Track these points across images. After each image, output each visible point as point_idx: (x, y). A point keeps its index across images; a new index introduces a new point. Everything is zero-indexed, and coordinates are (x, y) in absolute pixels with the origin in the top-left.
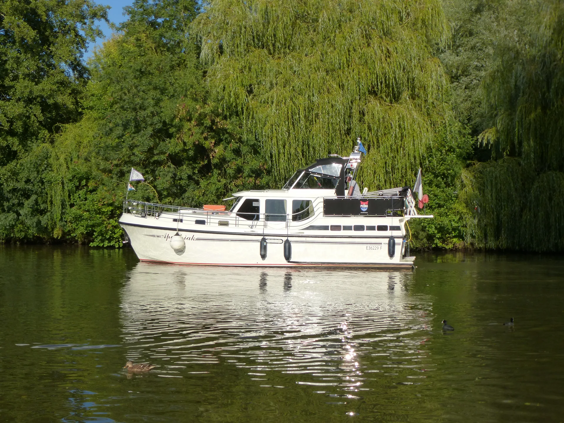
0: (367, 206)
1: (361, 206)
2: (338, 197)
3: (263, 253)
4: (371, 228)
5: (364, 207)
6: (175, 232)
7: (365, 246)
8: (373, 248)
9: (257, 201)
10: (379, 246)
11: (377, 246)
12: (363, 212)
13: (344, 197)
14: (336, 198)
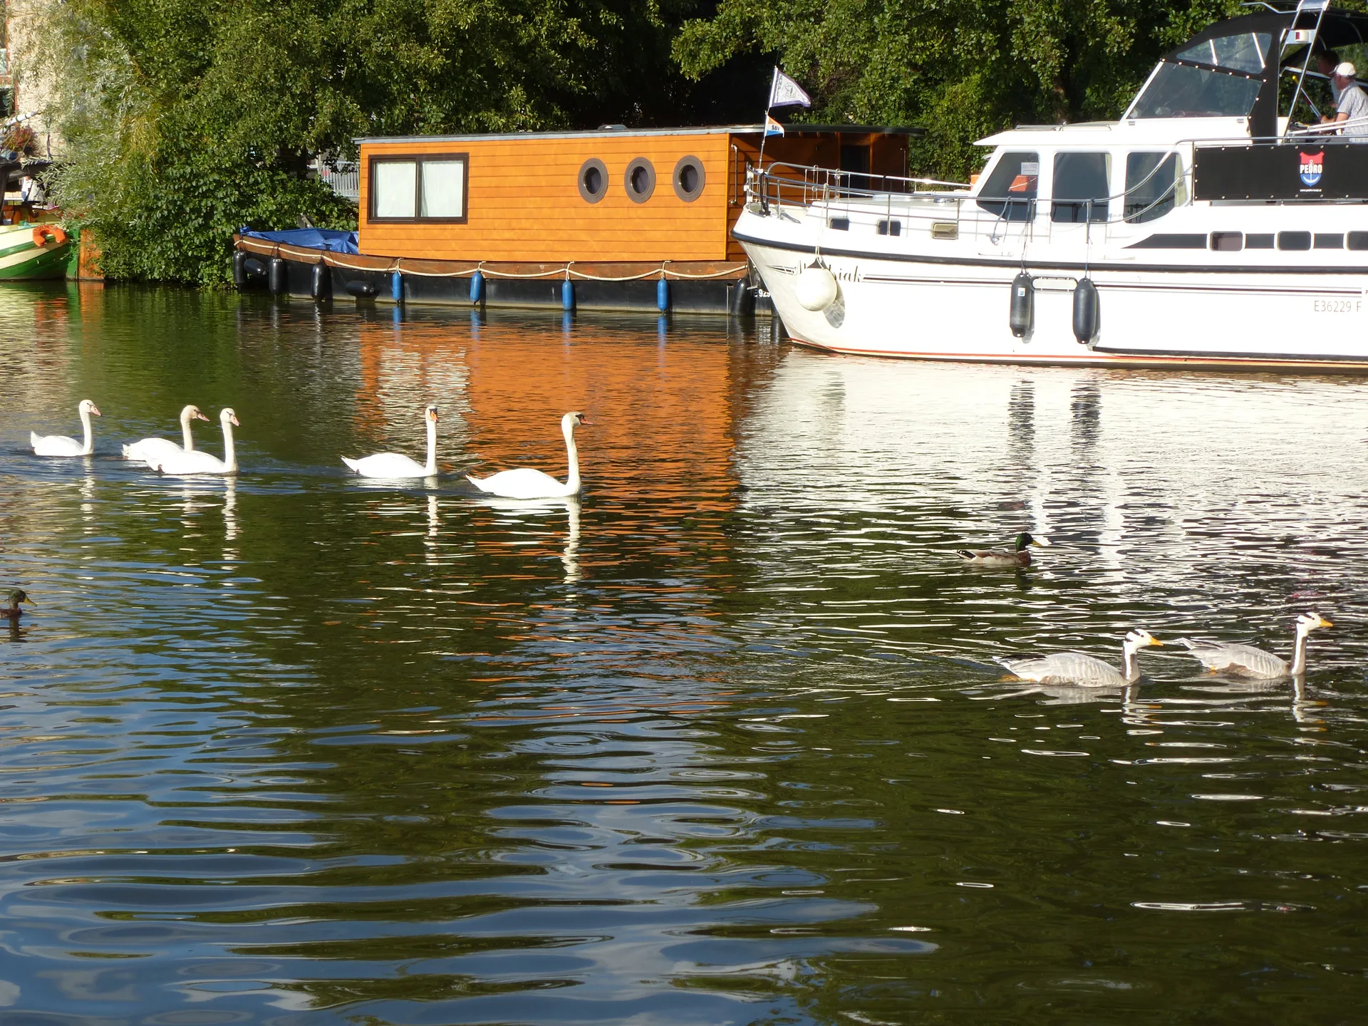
0: (1319, 169)
1: (1302, 168)
2: (1255, 142)
3: (1018, 321)
4: (1329, 241)
5: (1311, 169)
6: (810, 258)
7: (1309, 299)
8: (1334, 306)
9: (1033, 157)
10: (1352, 299)
11: (1345, 300)
12: (1307, 186)
13: (1274, 141)
14: (1250, 143)
